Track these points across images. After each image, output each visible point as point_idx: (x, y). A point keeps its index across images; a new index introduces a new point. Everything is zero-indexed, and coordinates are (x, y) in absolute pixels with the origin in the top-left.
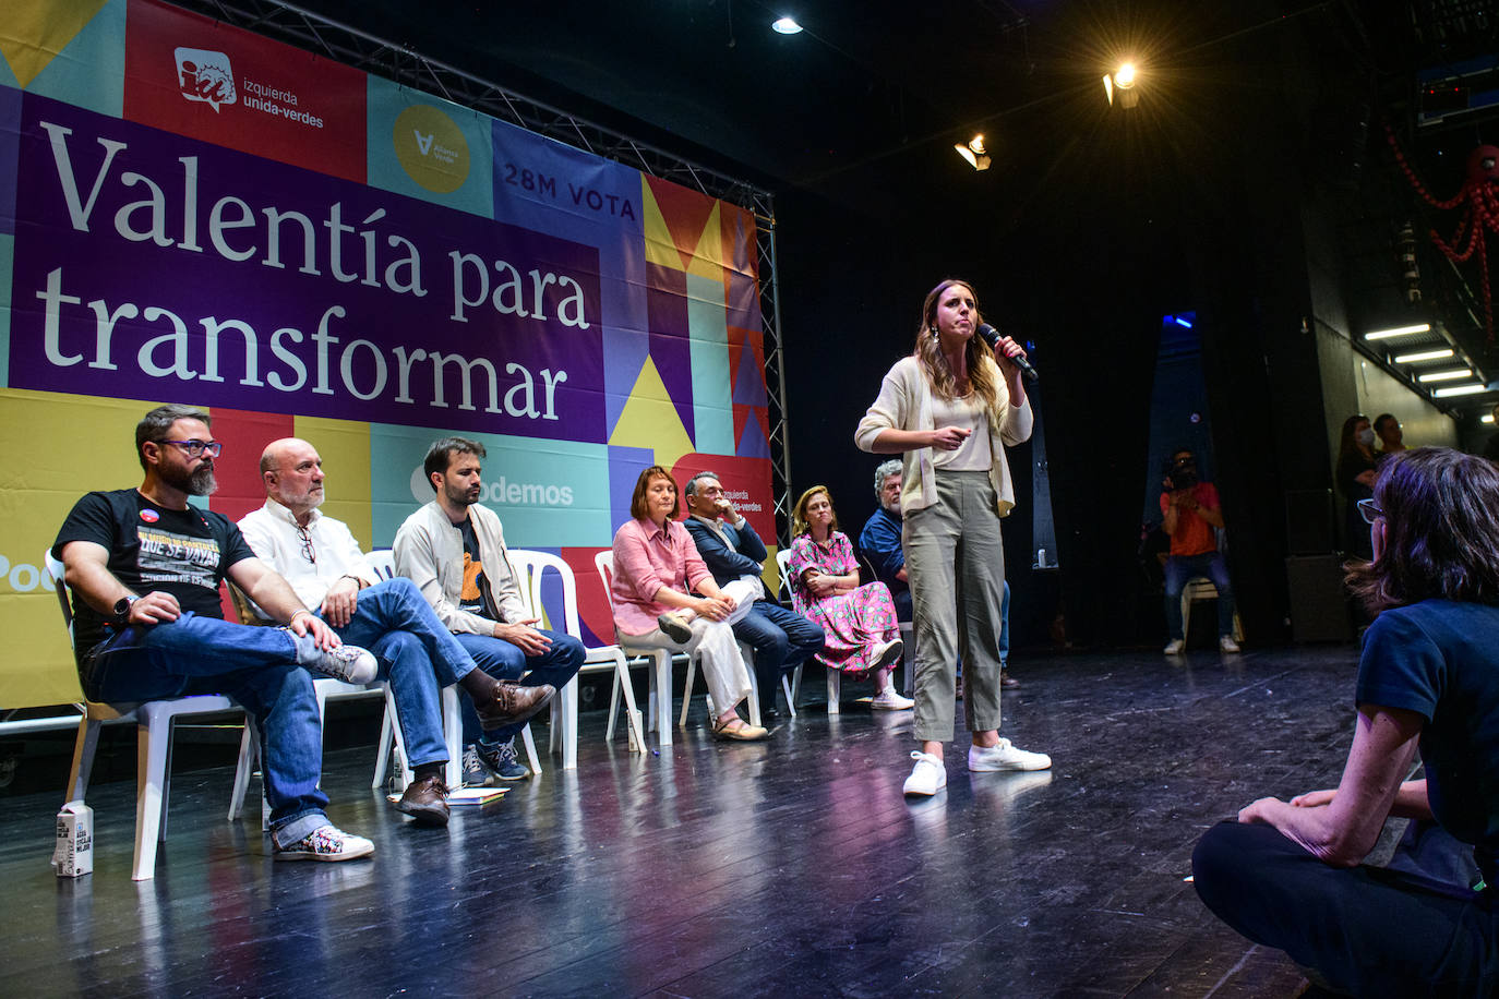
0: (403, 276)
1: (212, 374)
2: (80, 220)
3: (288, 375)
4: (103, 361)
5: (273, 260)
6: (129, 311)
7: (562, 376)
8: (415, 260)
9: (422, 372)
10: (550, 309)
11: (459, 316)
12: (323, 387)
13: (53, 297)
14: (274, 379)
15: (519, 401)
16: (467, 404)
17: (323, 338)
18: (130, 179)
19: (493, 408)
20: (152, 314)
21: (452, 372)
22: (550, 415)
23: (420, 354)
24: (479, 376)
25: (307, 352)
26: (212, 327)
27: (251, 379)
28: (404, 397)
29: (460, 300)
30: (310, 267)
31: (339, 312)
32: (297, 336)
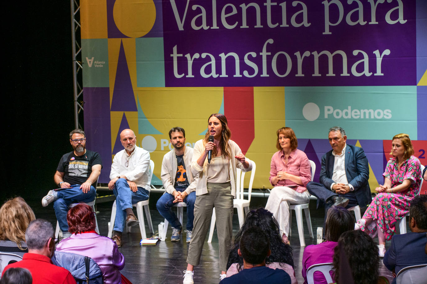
0: (299, 19)
1: (224, 75)
2: (181, 27)
3: (251, 71)
4: (190, 75)
5: (244, 26)
6: (197, 56)
7: (387, 52)
8: (305, 11)
9: (308, 62)
10: (380, 17)
11: (327, 32)
12: (265, 74)
13: (175, 55)
14: (246, 73)
15: (360, 68)
16: (331, 73)
17: (264, 54)
18: (194, 7)
19: (345, 73)
20: (204, 55)
21: (324, 60)
22: (379, 73)
23: (307, 54)
24: (338, 60)
25: (258, 60)
26: (223, 56)
27: (238, 75)
28: (300, 74)
29: (327, 24)
30: (259, 25)
31: (271, 41)
32: (254, 55)
